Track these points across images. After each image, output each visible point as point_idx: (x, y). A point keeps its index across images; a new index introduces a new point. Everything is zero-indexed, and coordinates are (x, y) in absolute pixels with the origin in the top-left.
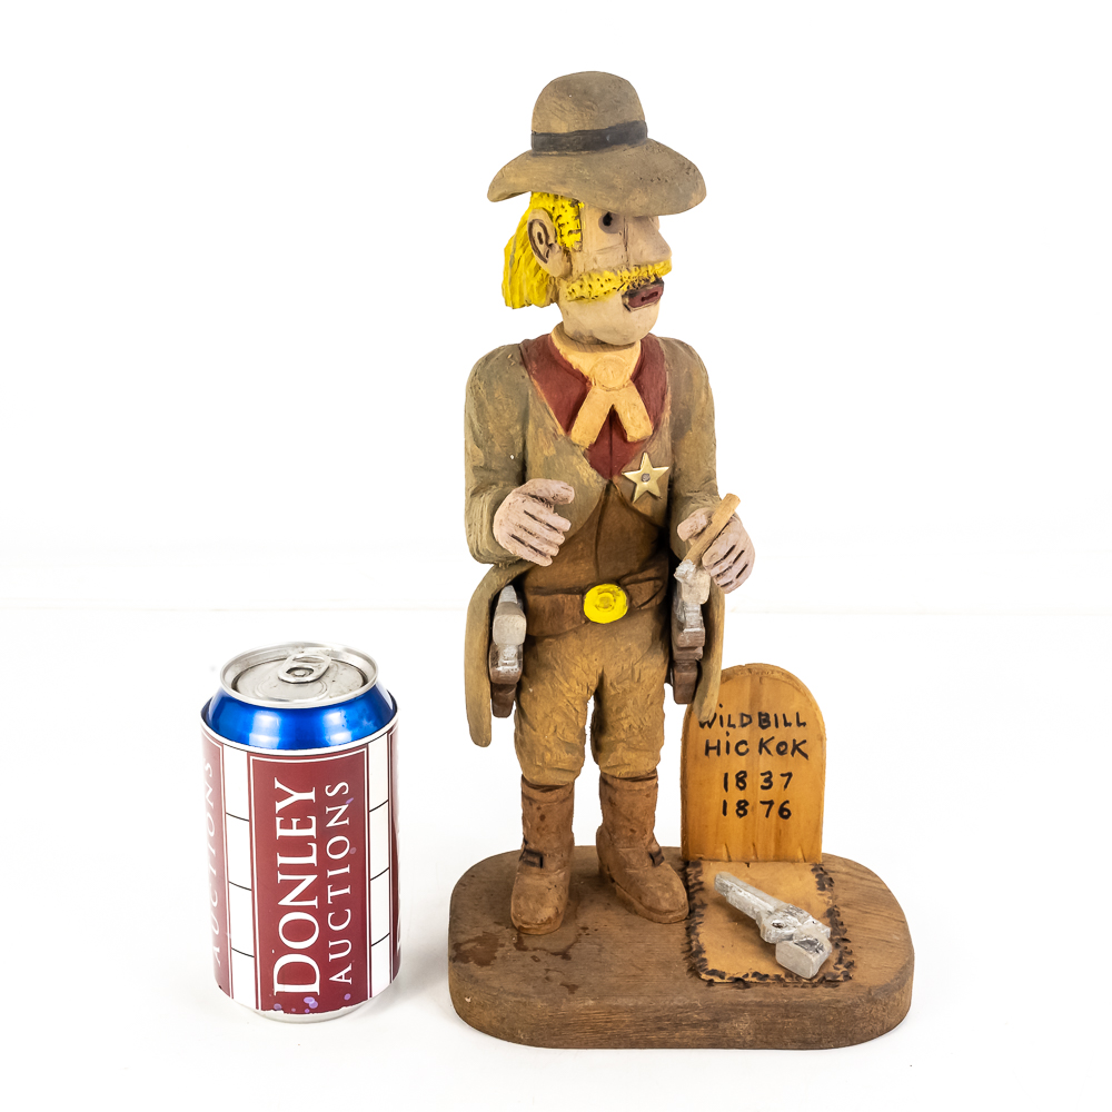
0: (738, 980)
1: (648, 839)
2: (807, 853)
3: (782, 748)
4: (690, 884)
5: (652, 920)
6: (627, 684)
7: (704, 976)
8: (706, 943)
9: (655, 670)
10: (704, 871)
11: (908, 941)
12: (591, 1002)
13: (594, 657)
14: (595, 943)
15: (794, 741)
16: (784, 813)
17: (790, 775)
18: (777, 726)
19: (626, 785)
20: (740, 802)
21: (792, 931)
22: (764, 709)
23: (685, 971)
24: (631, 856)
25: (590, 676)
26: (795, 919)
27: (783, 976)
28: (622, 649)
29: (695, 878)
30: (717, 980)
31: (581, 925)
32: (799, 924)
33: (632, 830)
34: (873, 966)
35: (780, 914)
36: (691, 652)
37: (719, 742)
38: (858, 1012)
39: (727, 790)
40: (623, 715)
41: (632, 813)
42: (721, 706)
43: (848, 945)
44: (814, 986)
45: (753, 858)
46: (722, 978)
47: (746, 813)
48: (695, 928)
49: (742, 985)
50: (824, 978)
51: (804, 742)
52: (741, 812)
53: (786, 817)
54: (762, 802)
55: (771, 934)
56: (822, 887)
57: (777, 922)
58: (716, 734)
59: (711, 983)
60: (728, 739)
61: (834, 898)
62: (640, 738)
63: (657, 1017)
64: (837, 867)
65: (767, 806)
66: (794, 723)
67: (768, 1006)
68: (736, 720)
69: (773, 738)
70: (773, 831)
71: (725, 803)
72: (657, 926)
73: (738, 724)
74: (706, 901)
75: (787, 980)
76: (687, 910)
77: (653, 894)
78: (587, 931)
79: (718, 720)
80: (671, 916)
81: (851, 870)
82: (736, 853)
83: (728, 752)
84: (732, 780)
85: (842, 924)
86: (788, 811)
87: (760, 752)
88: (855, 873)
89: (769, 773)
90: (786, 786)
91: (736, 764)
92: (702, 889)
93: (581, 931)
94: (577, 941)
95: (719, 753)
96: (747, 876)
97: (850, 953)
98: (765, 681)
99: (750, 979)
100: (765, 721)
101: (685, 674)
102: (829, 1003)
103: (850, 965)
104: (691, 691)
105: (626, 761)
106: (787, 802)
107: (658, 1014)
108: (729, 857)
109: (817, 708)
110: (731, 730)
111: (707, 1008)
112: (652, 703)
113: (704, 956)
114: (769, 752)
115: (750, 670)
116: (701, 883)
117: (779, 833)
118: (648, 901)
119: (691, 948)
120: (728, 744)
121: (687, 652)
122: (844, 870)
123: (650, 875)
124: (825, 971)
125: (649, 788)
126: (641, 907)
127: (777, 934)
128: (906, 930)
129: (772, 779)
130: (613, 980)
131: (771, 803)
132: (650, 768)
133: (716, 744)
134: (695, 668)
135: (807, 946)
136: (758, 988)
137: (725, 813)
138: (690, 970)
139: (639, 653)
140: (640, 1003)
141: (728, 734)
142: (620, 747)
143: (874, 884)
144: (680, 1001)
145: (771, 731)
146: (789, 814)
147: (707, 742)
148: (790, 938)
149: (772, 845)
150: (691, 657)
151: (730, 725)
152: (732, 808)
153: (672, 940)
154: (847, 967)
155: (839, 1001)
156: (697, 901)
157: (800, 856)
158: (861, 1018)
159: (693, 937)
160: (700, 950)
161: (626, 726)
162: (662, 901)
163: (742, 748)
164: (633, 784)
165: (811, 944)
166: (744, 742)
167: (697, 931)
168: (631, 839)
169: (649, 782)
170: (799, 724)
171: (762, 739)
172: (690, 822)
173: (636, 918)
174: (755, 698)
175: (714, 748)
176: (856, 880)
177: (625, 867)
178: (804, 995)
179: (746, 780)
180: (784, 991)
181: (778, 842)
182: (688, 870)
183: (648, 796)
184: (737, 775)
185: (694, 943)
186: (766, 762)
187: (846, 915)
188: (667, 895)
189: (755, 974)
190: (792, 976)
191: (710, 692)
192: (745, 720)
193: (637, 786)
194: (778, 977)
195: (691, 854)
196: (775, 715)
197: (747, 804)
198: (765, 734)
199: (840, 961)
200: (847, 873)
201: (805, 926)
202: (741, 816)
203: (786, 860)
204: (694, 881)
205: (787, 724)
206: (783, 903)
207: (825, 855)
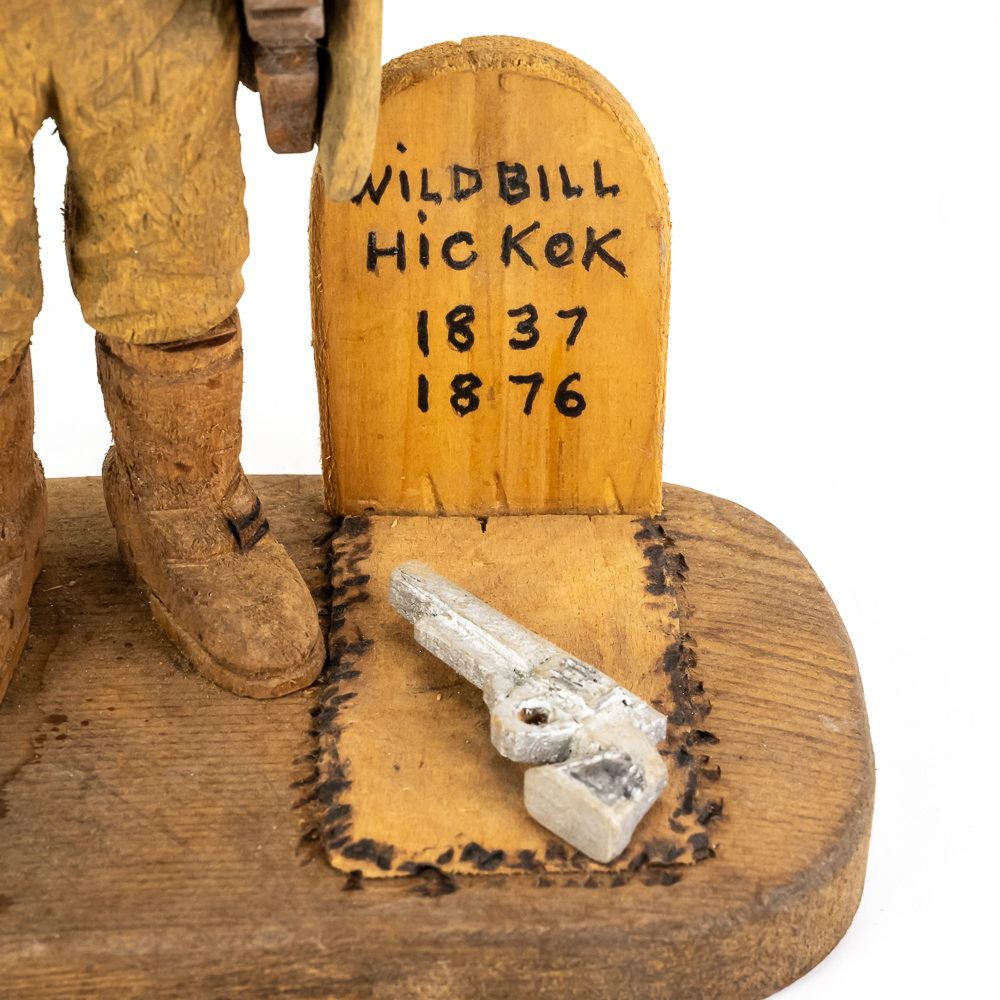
0: (423, 870)
1: (223, 485)
2: (626, 494)
3: (560, 250)
4: (336, 581)
5: (229, 690)
6: (124, 109)
7: (338, 861)
8: (356, 761)
9: (199, 70)
10: (375, 547)
11: (860, 734)
12: (39, 949)
13: (21, 40)
14: (77, 764)
15: (590, 231)
16: (569, 402)
17: (581, 313)
18: (545, 195)
19: (154, 360)
20: (458, 381)
21: (570, 729)
22: (511, 156)
23: (294, 841)
24: (179, 528)
25: (17, 91)
26: (576, 699)
27: (540, 856)
28: (101, 15)
29: (351, 563)
30: (370, 870)
31: (49, 709)
32: (588, 712)
33: (180, 466)
34: (771, 814)
35: (542, 684)
36: (289, 21)
37: (400, 236)
38: (728, 947)
39: (426, 352)
40: (122, 189)
41: (175, 426)
42: (401, 148)
43: (710, 750)
44: (619, 882)
45: (497, 505)
46: (384, 864)
47: (474, 404)
48: (332, 713)
49: (433, 884)
50: (645, 857)
51: (615, 233)
52: (464, 402)
53: (575, 412)
54: (512, 378)
55: (514, 737)
56: (657, 586)
57: (531, 704)
58: (394, 216)
59: (354, 880)
60: (424, 229)
61: (682, 614)
62: (175, 246)
63: (212, 978)
64: (701, 524)
65: (527, 387)
66: (590, 188)
67: (498, 944)
68: (441, 183)
69: (536, 225)
70: (544, 445)
71: (423, 383)
72: (240, 706)
73: (446, 191)
74: (371, 632)
75: (551, 867)
76: (318, 662)
77: (229, 628)
78: (62, 727)
79: (395, 185)
80: (274, 683)
81: (730, 532)
82: (457, 495)
83: (424, 260)
84: (438, 329)
85: (700, 688)
86: (579, 398)
87: (506, 259)
88: (739, 539)
89: (530, 309)
90: (571, 341)
91: (446, 290)
92: (364, 598)
93: (46, 727)
94: (33, 758)
95: (401, 265)
96: (478, 555)
97: (715, 776)
98: (513, 83)
99: (457, 866)
100: (515, 183)
101: (284, 78)
102: (653, 931)
103: (714, 814)
104: (307, 120)
105: (145, 304)
106: (576, 376)
107: (215, 970)
108: (439, 504)
109: (646, 151)
110: (430, 207)
111: (340, 954)
112: (199, 157)
113: (346, 798)
114: (528, 260)
115: (472, 57)
116: (363, 580)
117: (557, 448)
118: (219, 644)
119: (317, 773)
120: (424, 242)
121: (278, 21)
122: (714, 530)
123: (226, 576)
124: (647, 836)
125: (215, 365)
126: (203, 657)
127: (529, 740)
128: (856, 704)
129: (538, 325)
130: (105, 877)
131: (536, 380)
132: (214, 315)
133: (392, 243)
134: (312, 62)
135: (603, 780)
136: (477, 891)
137: (423, 405)
138: (307, 839)
139: (151, 26)
140: (166, 946)
141: (422, 217)
142: (125, 269)
143: (783, 571)
144: (270, 937)
145: (531, 208)
146: (582, 404)
147: (371, 237)
148: (562, 753)
149: (542, 477)
150: (293, 34)
151: (425, 195)
152: (441, 393)
153: (273, 748)
154: (705, 820)
155: (678, 926)
156: (347, 634)
157: (610, 499)
158: (735, 960)
159: (324, 740)
160: (339, 783)
161: (133, 218)
162: (251, 645)
163: (460, 252)
164: (171, 358)
165: (611, 773)
166: (465, 237)
167: (338, 721)
168: (179, 487)
169: (215, 352)
170: (601, 190)
171: (509, 229)
172: (340, 428)
173: (191, 685)
174: (487, 128)
175: (389, 252)
176: (742, 560)
177: (166, 554)
178: (588, 912)
179: (473, 327)
180: (541, 899)
181: (555, 469)
182: (336, 542)
183: (213, 384)
184: (450, 317)
185: (326, 758)
186: (521, 284)
187: (714, 661)
188: (265, 631)
189: (472, 851)
190: (562, 855)
191: (352, 126)
192: (465, 182)
193: (182, 362)
194: (527, 857)
195: (347, 502)
196: (541, 170)
197: (476, 382)
198: (516, 217)
199: (688, 805)
200: (720, 541)
201: (603, 717)
202: (463, 411)
203: (575, 510)
204: (347, 575)
205: (569, 191)
206: (551, 650)
207: (670, 491)
